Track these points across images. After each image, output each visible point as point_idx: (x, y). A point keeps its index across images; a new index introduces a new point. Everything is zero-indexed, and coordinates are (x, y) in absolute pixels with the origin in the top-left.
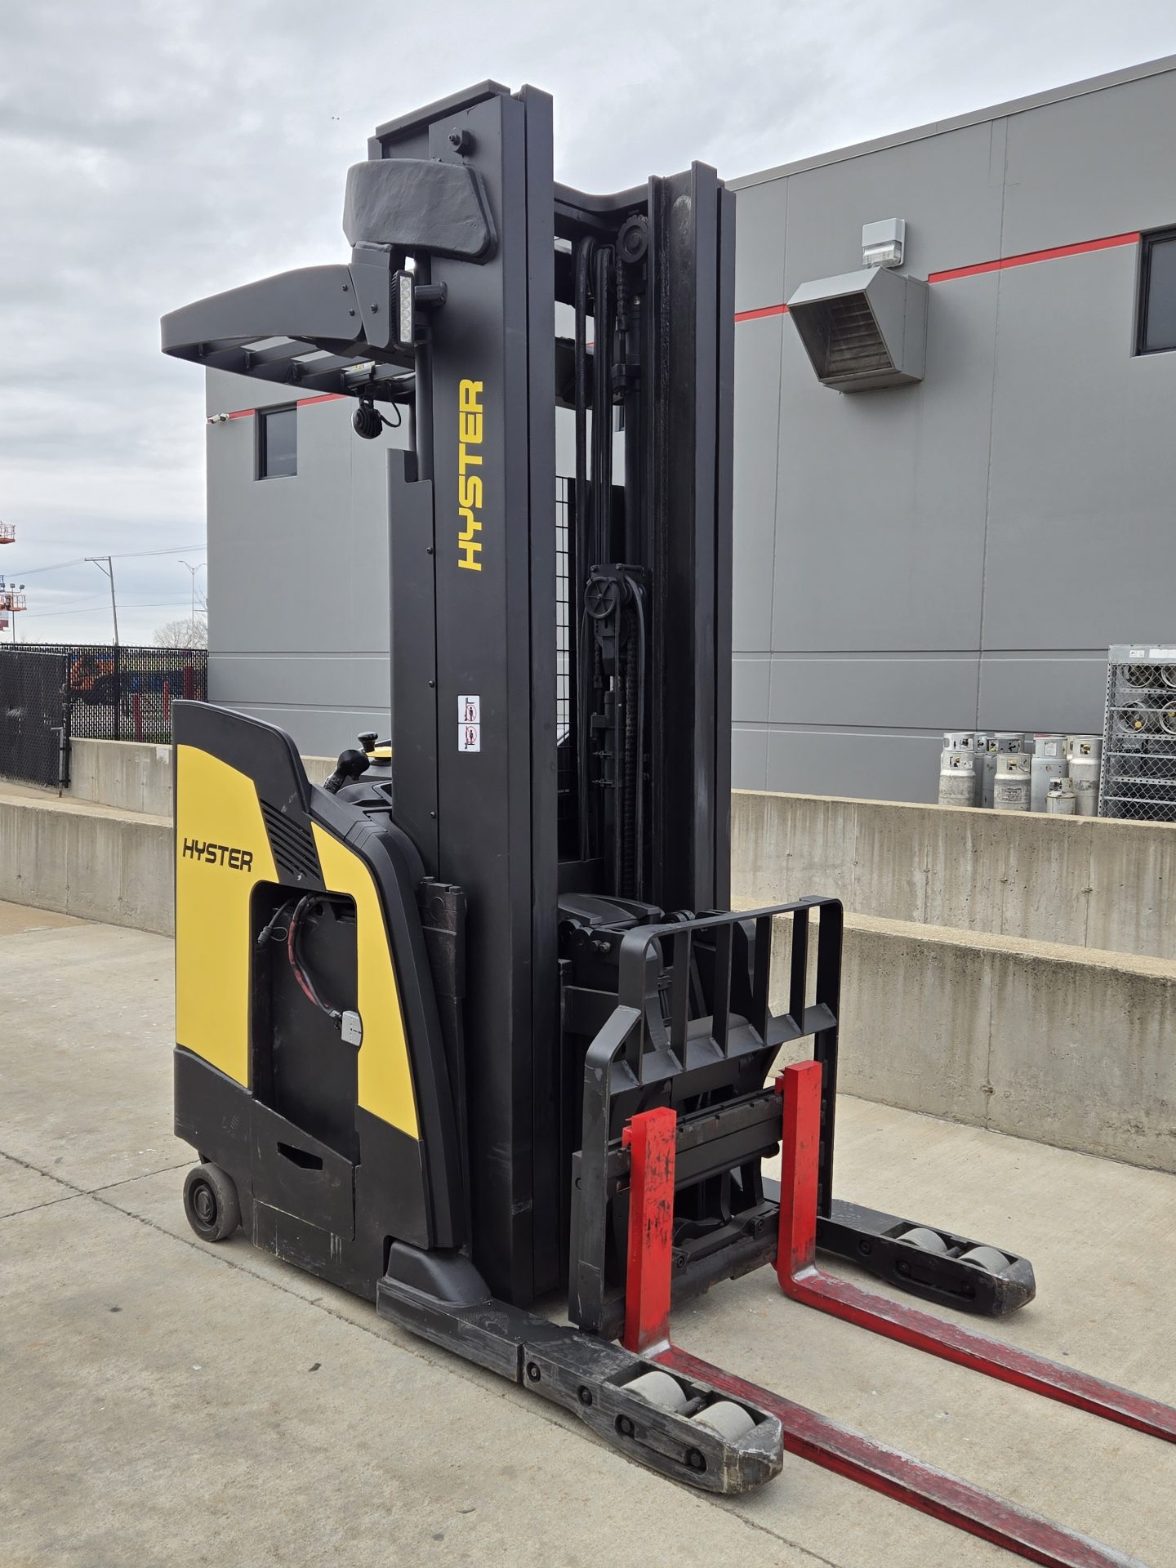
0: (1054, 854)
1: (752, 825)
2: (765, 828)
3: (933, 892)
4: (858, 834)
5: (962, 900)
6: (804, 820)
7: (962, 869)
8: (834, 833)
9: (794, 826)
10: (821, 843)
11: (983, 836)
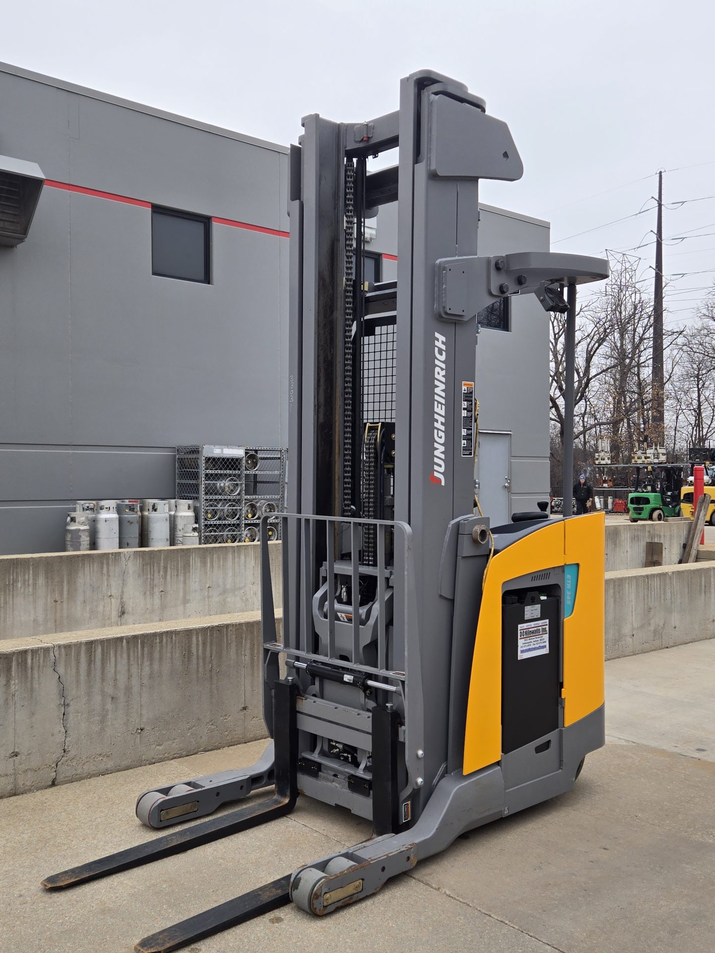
1: (181, 572)
2: (191, 572)
4: (254, 565)
6: (219, 561)
8: (239, 565)
9: (212, 566)
10: (231, 575)
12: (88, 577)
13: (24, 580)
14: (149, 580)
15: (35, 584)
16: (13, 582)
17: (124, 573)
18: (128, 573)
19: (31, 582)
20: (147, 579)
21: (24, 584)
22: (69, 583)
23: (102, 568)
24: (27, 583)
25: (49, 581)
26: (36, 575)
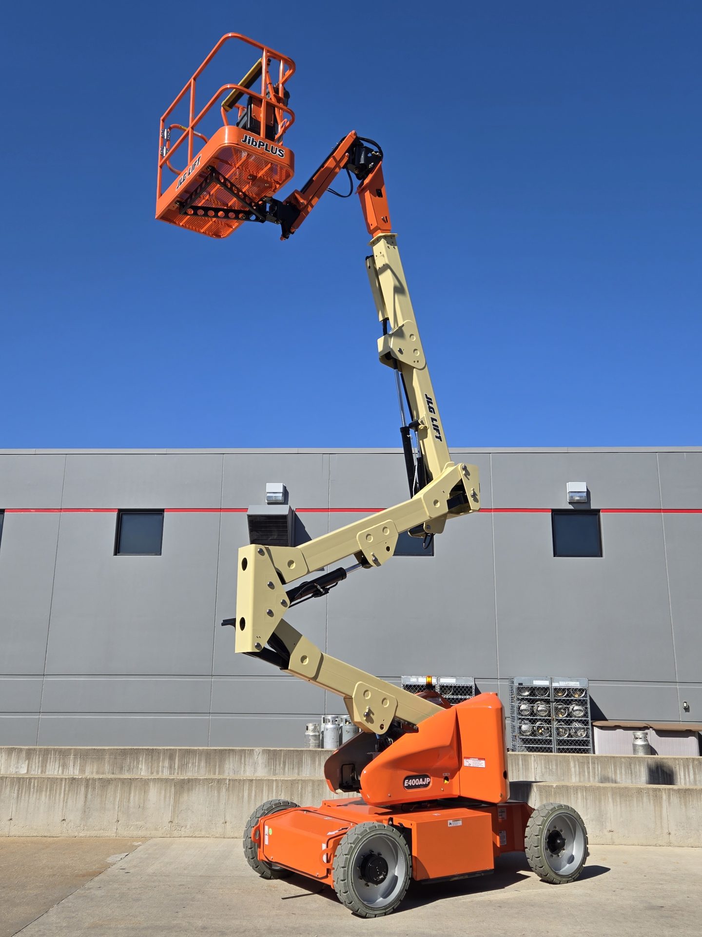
12: (232, 765)
13: (193, 763)
14: (272, 770)
15: (199, 766)
16: (186, 764)
17: (255, 764)
18: (258, 764)
19: (197, 764)
20: (271, 769)
21: (193, 765)
22: (219, 767)
23: (241, 759)
24: (194, 764)
25: (208, 765)
26: (200, 760)
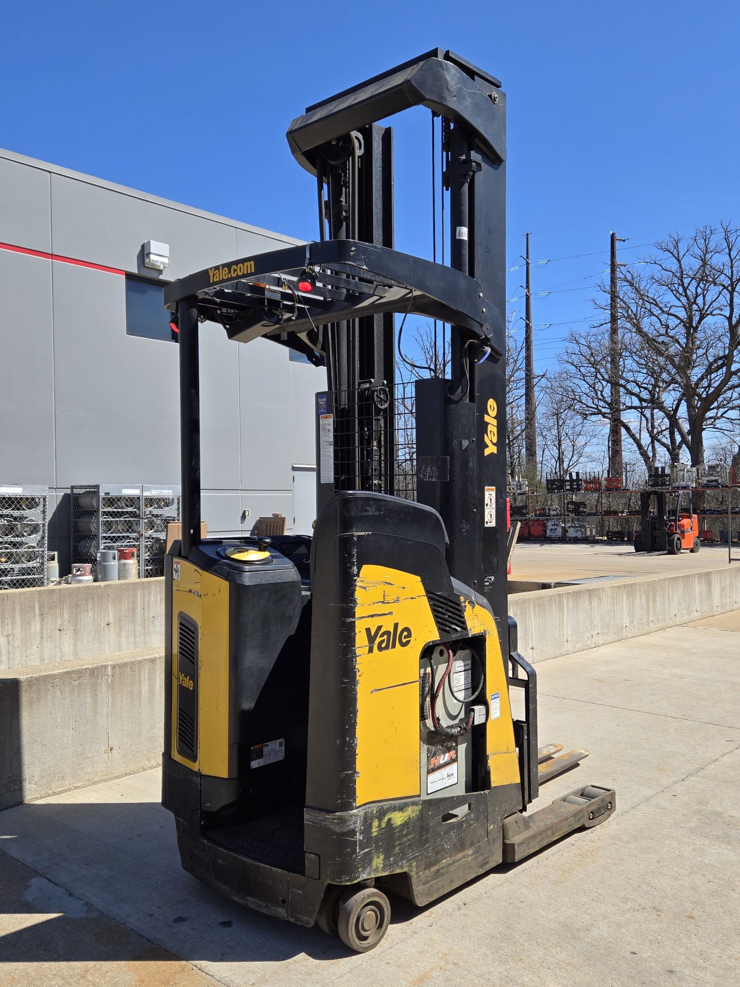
0: (90, 607)
3: (14, 648)
5: (35, 649)
7: (33, 628)
11: (46, 605)
